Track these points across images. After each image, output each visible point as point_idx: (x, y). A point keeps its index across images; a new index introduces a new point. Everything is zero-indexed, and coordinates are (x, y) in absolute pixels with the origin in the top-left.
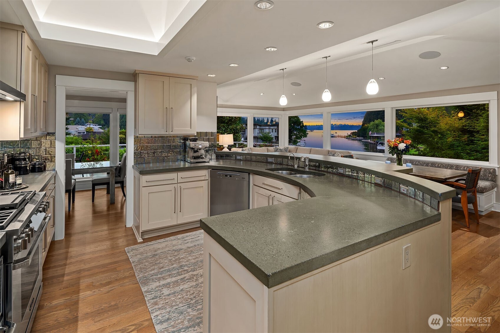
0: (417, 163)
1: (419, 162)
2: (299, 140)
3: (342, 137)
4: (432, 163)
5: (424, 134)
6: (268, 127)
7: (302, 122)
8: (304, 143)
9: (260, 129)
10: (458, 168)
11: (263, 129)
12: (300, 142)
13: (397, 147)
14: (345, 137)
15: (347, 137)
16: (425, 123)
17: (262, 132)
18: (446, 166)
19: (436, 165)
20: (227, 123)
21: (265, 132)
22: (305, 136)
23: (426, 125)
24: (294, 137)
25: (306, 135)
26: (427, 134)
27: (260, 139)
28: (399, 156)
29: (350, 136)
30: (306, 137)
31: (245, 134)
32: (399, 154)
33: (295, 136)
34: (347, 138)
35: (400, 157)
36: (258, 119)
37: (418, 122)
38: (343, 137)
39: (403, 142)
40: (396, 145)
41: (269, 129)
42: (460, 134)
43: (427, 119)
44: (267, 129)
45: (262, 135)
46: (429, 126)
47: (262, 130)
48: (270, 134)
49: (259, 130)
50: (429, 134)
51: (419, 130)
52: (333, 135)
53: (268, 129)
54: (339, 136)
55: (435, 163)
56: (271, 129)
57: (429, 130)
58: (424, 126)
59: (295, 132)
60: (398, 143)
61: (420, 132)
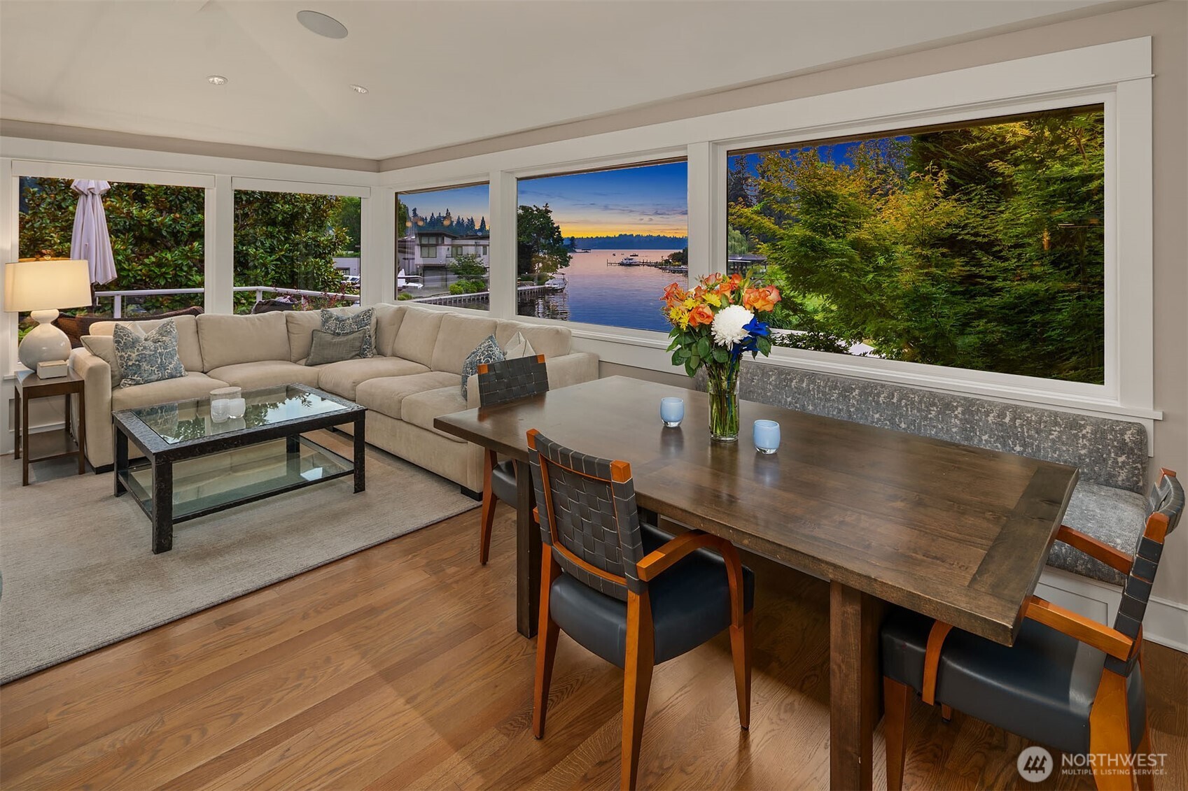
0: (804, 385)
1: (813, 382)
2: (550, 274)
3: (649, 265)
4: (865, 388)
5: (826, 253)
6: (473, 242)
7: (558, 228)
8: (562, 281)
9: (453, 246)
10: (971, 414)
11: (461, 246)
12: (552, 278)
13: (708, 328)
14: (656, 265)
15: (661, 264)
16: (831, 214)
17: (459, 253)
18: (920, 402)
19: (878, 395)
20: (283, 223)
21: (464, 253)
22: (565, 263)
23: (833, 222)
24: (538, 265)
25: (568, 261)
26: (837, 256)
27: (451, 271)
28: (719, 376)
29: (667, 261)
30: (567, 265)
31: (413, 259)
32: (718, 365)
33: (541, 265)
34: (660, 268)
35: (725, 385)
36: (458, 222)
37: (808, 210)
38: (653, 266)
39: (738, 301)
40: (701, 314)
41: (476, 245)
42: (943, 255)
43: (835, 198)
44: (471, 245)
45: (456, 263)
46: (841, 225)
47: (459, 249)
48: (478, 260)
49: (450, 247)
50: (843, 256)
51: (811, 239)
52: (631, 261)
53: (474, 245)
54: (644, 264)
55: (876, 385)
56: (481, 245)
57: (840, 240)
58: (824, 226)
59: (541, 254)
60: (711, 306)
61: (813, 248)
